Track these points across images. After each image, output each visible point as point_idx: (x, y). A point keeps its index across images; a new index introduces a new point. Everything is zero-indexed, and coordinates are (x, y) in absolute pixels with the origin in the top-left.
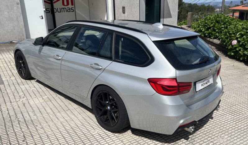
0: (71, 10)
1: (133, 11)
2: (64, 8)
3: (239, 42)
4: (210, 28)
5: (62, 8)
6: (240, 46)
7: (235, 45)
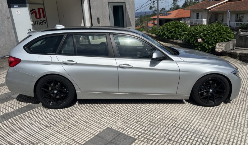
0: (44, 23)
1: (105, 21)
2: (37, 21)
3: (203, 40)
4: (172, 32)
5: (35, 21)
6: (205, 42)
7: (201, 42)
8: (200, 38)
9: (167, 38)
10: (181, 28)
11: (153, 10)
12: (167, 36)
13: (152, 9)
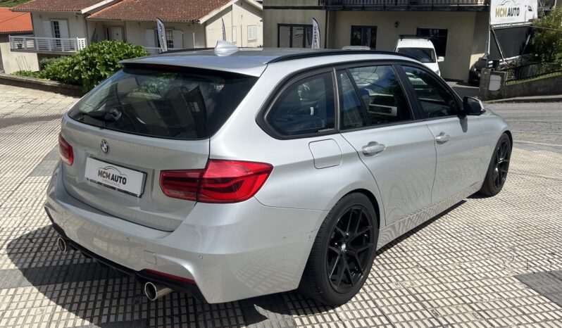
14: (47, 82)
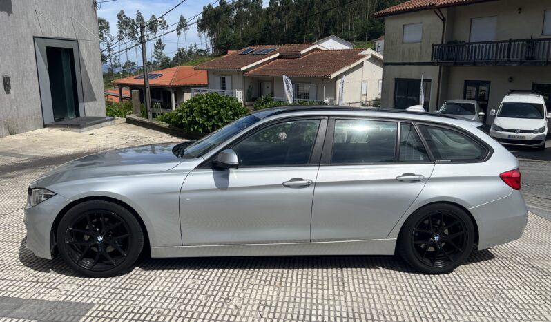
8: (282, 132)
9: (201, 130)
10: (231, 110)
11: (109, 63)
12: (202, 126)
13: (106, 62)
14: (163, 124)
